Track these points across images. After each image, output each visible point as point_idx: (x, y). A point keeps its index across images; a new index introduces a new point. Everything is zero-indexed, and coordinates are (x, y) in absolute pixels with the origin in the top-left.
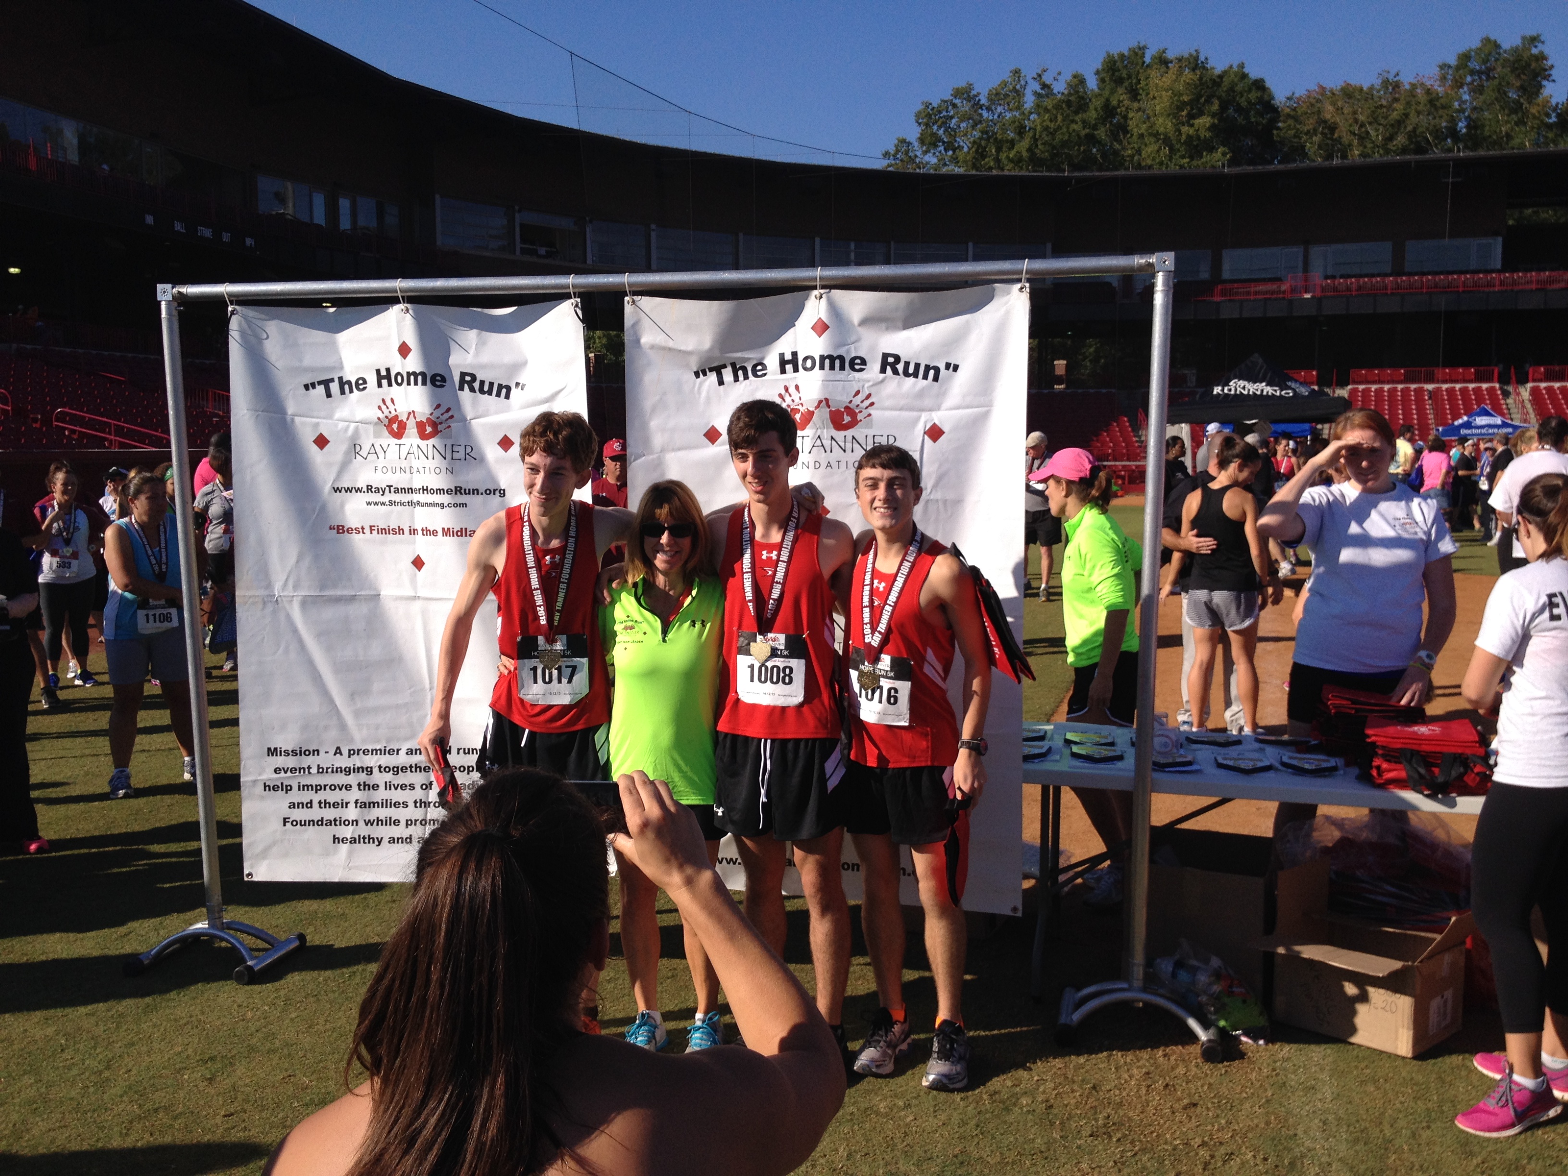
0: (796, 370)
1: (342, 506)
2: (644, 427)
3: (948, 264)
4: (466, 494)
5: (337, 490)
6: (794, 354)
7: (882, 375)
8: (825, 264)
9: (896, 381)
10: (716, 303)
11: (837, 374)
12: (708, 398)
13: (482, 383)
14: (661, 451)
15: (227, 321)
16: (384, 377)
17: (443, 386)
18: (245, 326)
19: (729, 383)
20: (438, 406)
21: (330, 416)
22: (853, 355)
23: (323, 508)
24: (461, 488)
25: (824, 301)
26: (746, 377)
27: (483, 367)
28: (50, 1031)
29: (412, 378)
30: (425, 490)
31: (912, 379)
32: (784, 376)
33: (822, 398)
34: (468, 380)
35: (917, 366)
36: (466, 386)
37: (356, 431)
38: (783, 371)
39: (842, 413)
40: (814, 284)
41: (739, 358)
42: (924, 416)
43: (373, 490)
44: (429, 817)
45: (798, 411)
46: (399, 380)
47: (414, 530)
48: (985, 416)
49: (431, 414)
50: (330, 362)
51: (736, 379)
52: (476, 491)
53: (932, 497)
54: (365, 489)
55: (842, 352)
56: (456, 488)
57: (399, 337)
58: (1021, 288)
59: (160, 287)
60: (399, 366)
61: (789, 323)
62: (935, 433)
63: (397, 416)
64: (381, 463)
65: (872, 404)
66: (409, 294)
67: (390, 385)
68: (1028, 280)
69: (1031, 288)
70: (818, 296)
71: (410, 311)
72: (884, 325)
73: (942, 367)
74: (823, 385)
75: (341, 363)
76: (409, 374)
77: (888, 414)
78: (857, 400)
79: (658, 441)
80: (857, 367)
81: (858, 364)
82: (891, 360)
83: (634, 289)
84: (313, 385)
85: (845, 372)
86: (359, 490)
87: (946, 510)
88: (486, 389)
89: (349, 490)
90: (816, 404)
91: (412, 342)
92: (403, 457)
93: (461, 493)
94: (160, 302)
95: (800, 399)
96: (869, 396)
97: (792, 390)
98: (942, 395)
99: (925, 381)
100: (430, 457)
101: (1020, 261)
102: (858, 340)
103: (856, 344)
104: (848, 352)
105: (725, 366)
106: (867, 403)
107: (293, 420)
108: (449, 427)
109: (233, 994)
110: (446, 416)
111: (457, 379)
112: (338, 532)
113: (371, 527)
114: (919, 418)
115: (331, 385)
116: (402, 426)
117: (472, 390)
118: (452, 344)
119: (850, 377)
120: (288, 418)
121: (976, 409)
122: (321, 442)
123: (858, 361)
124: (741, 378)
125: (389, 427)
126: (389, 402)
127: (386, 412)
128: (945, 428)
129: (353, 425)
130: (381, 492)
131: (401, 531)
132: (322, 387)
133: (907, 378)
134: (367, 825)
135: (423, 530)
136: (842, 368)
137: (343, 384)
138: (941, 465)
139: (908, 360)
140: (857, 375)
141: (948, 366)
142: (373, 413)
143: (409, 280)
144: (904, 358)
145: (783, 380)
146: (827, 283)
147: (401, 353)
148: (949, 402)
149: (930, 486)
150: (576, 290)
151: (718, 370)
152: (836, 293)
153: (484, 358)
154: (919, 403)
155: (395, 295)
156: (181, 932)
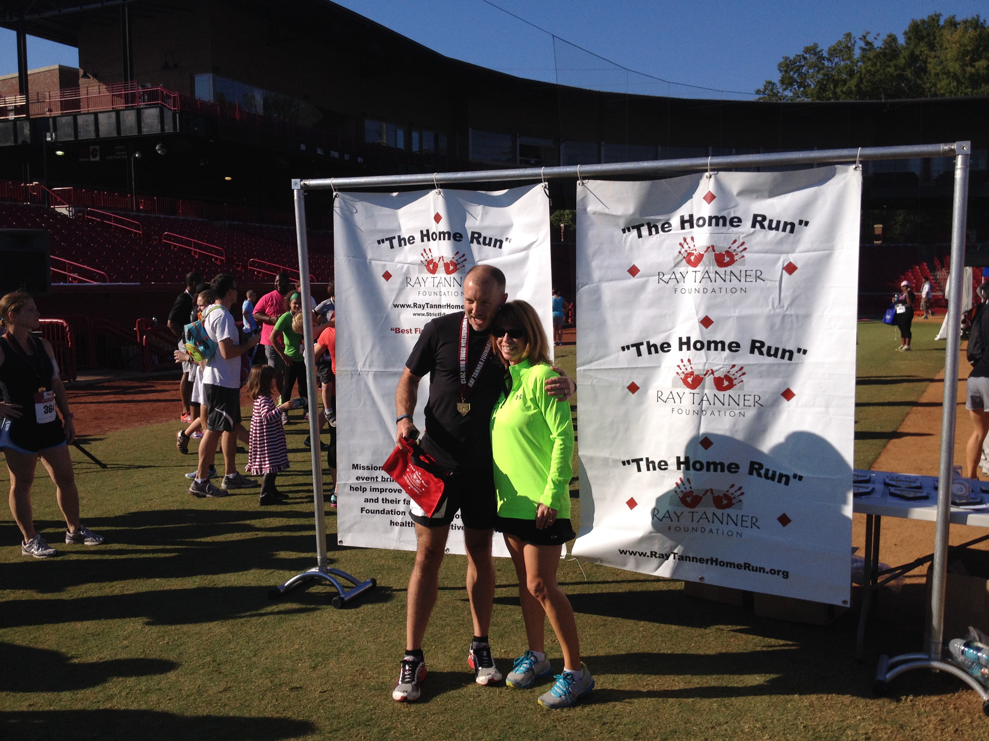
0: (692, 226)
1: (399, 316)
2: (588, 265)
5: (396, 306)
6: (691, 216)
7: (753, 229)
8: (714, 155)
9: (763, 233)
10: (637, 183)
11: (721, 229)
12: (632, 247)
13: (485, 238)
14: (599, 281)
15: (333, 202)
16: (425, 235)
17: (461, 240)
18: (343, 204)
19: (646, 237)
20: (457, 253)
21: (392, 260)
22: (732, 216)
23: (388, 317)
25: (712, 179)
26: (657, 232)
27: (486, 228)
28: (224, 630)
29: (442, 235)
30: (448, 306)
31: (774, 232)
32: (683, 231)
33: (709, 245)
34: (476, 237)
35: (778, 223)
36: (475, 240)
37: (408, 269)
38: (683, 228)
39: (724, 255)
40: (705, 168)
41: (652, 219)
42: (783, 257)
43: (417, 307)
46: (434, 236)
48: (829, 257)
49: (453, 258)
50: (393, 226)
51: (650, 234)
53: (788, 313)
54: (412, 305)
55: (724, 213)
57: (435, 211)
58: (856, 168)
59: (293, 181)
60: (435, 228)
61: (688, 195)
62: (790, 268)
63: (432, 260)
64: (422, 289)
65: (745, 249)
66: (441, 182)
67: (429, 240)
68: (861, 162)
70: (709, 176)
71: (442, 193)
72: (754, 195)
73: (796, 223)
74: (711, 236)
75: (400, 227)
76: (440, 233)
77: (756, 255)
78: (735, 246)
79: (596, 275)
80: (735, 224)
81: (735, 222)
82: (759, 219)
83: (583, 175)
84: (383, 241)
85: (726, 228)
86: (409, 306)
87: (798, 322)
88: (487, 242)
89: (403, 306)
90: (705, 250)
91: (442, 213)
92: (436, 285)
94: (294, 190)
96: (743, 243)
98: (796, 242)
99: (784, 233)
100: (452, 285)
101: (855, 149)
102: (736, 206)
103: (735, 209)
104: (729, 214)
105: (643, 225)
106: (741, 248)
107: (370, 262)
108: (464, 266)
109: (331, 614)
110: (462, 259)
111: (469, 235)
112: (396, 332)
113: (416, 329)
114: (779, 258)
115: (393, 240)
116: (436, 266)
117: (479, 243)
118: (467, 213)
119: (730, 231)
120: (368, 261)
121: (822, 252)
122: (387, 276)
123: (736, 220)
124: (654, 233)
125: (427, 266)
128: (798, 265)
129: (406, 266)
130: (422, 308)
132: (388, 241)
133: (771, 231)
136: (724, 225)
137: (401, 240)
138: (794, 291)
139: (771, 219)
140: (735, 229)
141: (801, 222)
142: (417, 258)
143: (441, 174)
144: (768, 218)
145: (683, 233)
146: (715, 167)
147: (435, 220)
148: (801, 247)
149: (786, 305)
150: (546, 177)
151: (638, 228)
152: (722, 174)
153: (487, 222)
154: (780, 248)
155: (432, 183)
156: (302, 573)
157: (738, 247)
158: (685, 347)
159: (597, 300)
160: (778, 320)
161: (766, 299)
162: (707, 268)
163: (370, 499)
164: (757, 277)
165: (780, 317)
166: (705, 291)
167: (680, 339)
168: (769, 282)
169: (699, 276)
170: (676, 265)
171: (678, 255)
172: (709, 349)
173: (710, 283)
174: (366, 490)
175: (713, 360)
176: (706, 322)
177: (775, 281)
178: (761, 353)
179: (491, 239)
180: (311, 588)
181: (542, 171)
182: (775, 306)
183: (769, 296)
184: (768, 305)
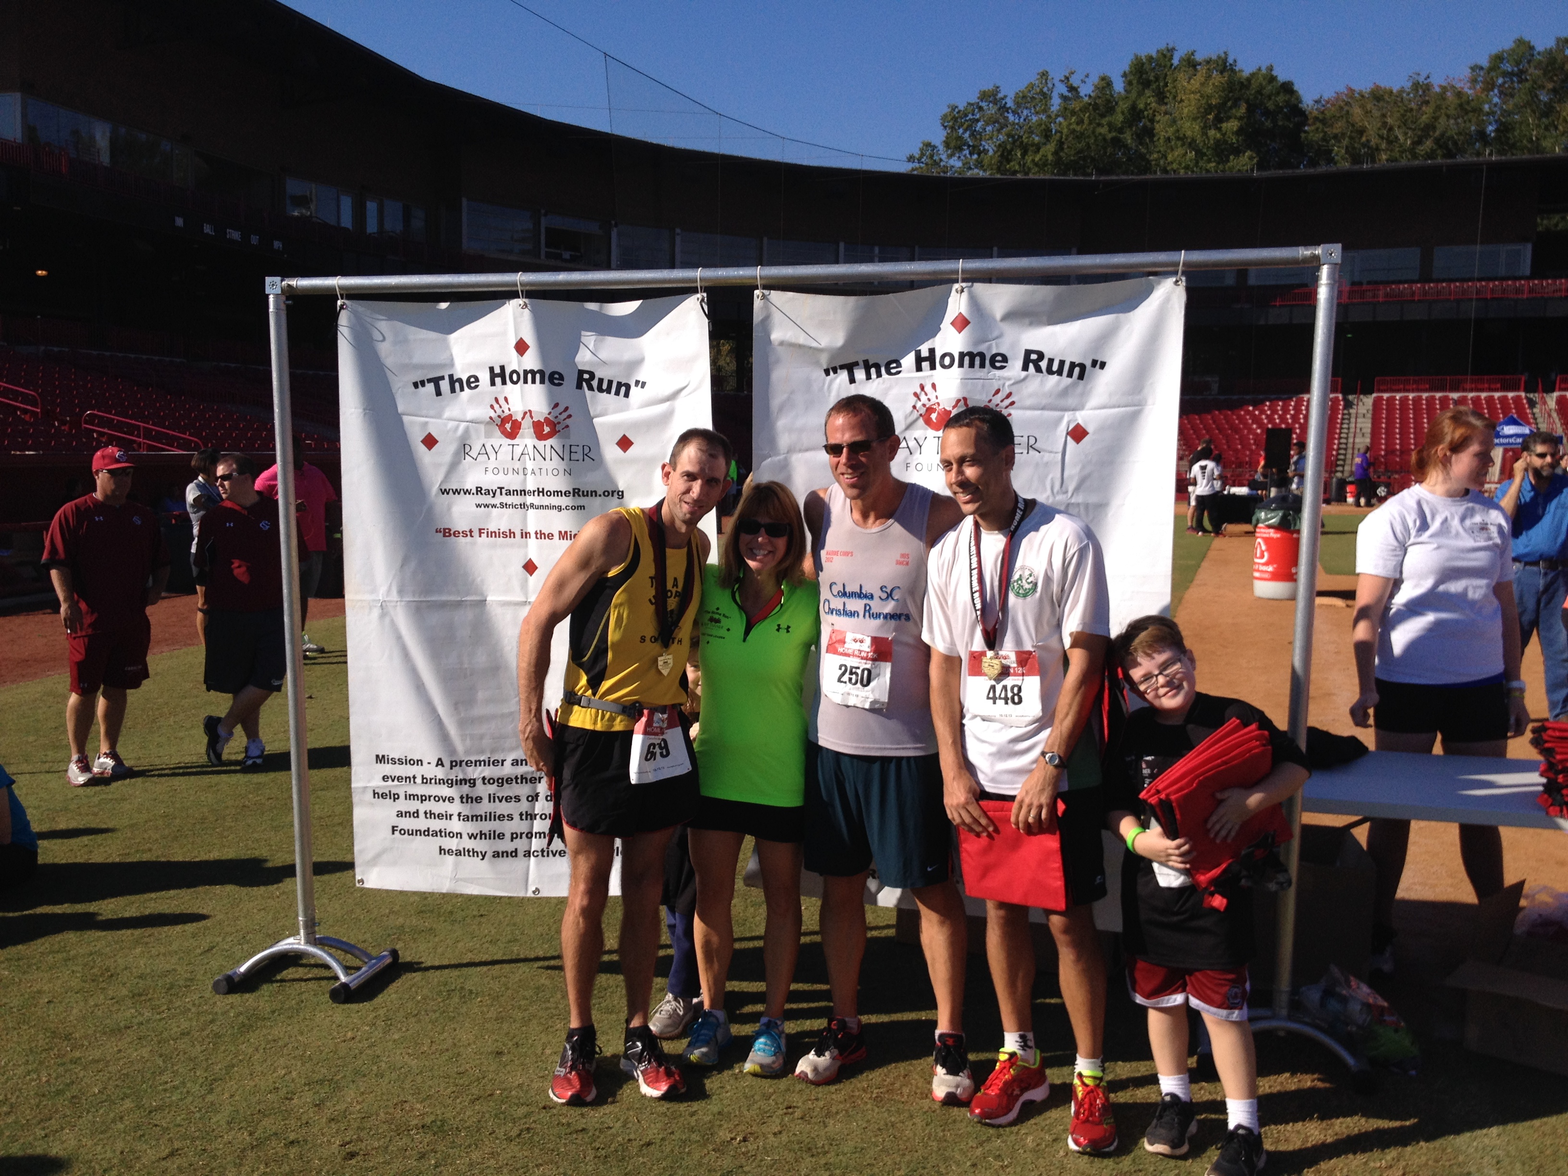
0: (933, 367)
1: (449, 508)
2: (769, 427)
3: (1100, 256)
4: (584, 496)
5: (445, 492)
6: (932, 351)
7: (1024, 373)
9: (1039, 379)
10: (851, 300)
11: (978, 372)
13: (601, 381)
14: (788, 452)
15: (336, 316)
16: (498, 375)
17: (560, 384)
18: (353, 320)
19: (861, 382)
21: (439, 416)
22: (994, 352)
23: (430, 510)
24: (579, 490)
25: (965, 295)
26: (879, 375)
27: (602, 364)
29: (529, 376)
30: (540, 492)
31: (1055, 377)
32: (920, 374)
33: (960, 397)
34: (587, 378)
35: (1062, 363)
36: (584, 384)
37: (467, 431)
38: (919, 369)
40: (955, 276)
41: (871, 355)
42: (1067, 416)
43: (483, 492)
44: (535, 830)
45: (933, 410)
46: (515, 378)
47: (526, 533)
48: (1132, 417)
50: (440, 358)
51: (869, 377)
52: (594, 493)
53: (1073, 501)
54: (474, 491)
55: (982, 348)
56: (574, 489)
57: (517, 333)
58: (1176, 282)
59: (268, 280)
60: (514, 362)
62: (1078, 434)
64: (492, 464)
65: (1013, 403)
66: (528, 288)
67: (504, 383)
68: (1183, 273)
69: (1187, 281)
70: (959, 289)
71: (529, 306)
72: (1027, 321)
73: (1088, 364)
74: (962, 383)
75: (452, 359)
76: (526, 372)
77: (1029, 413)
78: (997, 399)
79: (784, 441)
80: (998, 364)
81: (999, 361)
82: (1034, 357)
83: (764, 282)
84: (423, 383)
85: (985, 370)
86: (468, 492)
88: (605, 387)
89: (457, 492)
90: (954, 403)
91: (530, 339)
92: (516, 457)
93: (579, 496)
94: (268, 295)
95: (937, 397)
96: (1009, 395)
97: (928, 388)
98: (1085, 395)
99: (1069, 380)
100: (547, 457)
101: (1177, 253)
102: (999, 337)
103: (997, 341)
104: (989, 348)
105: (856, 364)
107: (403, 419)
109: (330, 1013)
111: (575, 376)
112: (444, 536)
113: (480, 530)
114: (1062, 418)
115: (441, 382)
117: (591, 388)
119: (990, 375)
120: (399, 416)
121: (1127, 409)
122: (430, 442)
123: (999, 358)
124: (874, 376)
125: (501, 427)
126: (502, 401)
127: (499, 411)
128: (1090, 429)
129: (463, 426)
130: (492, 495)
131: (512, 534)
132: (432, 384)
133: (1051, 377)
134: (470, 838)
135: (536, 533)
136: (982, 366)
137: (452, 381)
138: (1083, 468)
139: (1051, 357)
140: (998, 373)
141: (1094, 363)
142: (484, 412)
143: (530, 274)
144: (1047, 356)
145: (919, 378)
146: (968, 276)
147: (517, 351)
148: (1093, 401)
149: (1071, 489)
150: (704, 285)
151: (850, 368)
152: (979, 287)
153: (604, 355)
154: (1062, 402)
155: (514, 289)
156: (271, 947)
157: (1002, 401)
161: (1042, 480)
163: (406, 813)
164: (1030, 447)
168: (1047, 455)
170: (908, 427)
171: (912, 412)
174: (398, 798)
177: (1056, 453)
179: (610, 383)
180: (285, 972)
181: (699, 273)
182: (1055, 491)
183: (1046, 477)
184: (1045, 490)
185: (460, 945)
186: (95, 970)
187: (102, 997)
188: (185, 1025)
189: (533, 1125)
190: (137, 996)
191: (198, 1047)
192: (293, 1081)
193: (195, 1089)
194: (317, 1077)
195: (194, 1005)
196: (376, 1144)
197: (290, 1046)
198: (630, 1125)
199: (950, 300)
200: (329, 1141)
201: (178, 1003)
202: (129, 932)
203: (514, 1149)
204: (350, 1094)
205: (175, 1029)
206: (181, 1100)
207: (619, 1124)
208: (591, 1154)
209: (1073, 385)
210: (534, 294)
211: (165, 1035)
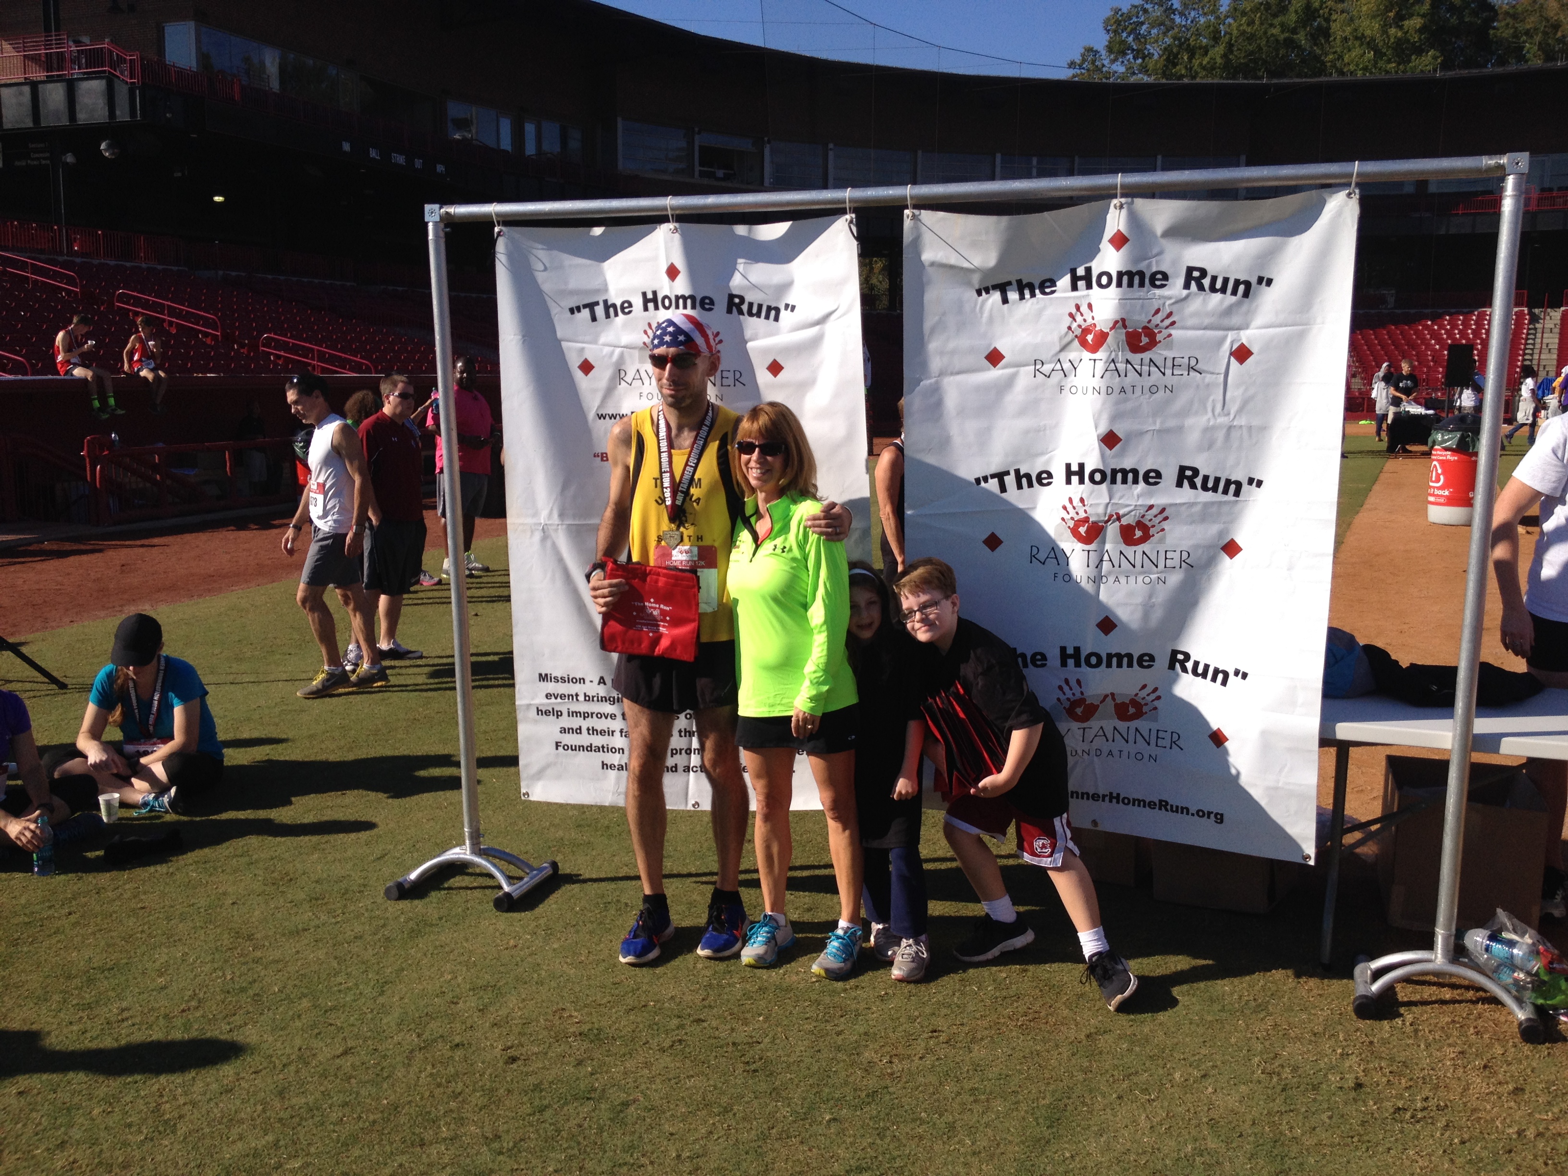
0: (1089, 286)
2: (922, 348)
5: (601, 417)
6: (1089, 270)
7: (1185, 292)
9: (1201, 298)
10: (1004, 220)
11: (1137, 292)
12: (991, 320)
13: (751, 305)
14: (940, 375)
16: (650, 301)
17: (711, 309)
18: (510, 246)
19: (1014, 302)
21: (595, 341)
22: (1154, 269)
23: (588, 436)
25: (1124, 211)
26: (1033, 295)
27: (752, 288)
29: (680, 301)
31: (1218, 296)
32: (1075, 294)
33: (1118, 318)
34: (737, 302)
35: (1226, 280)
36: (734, 308)
37: (621, 356)
38: (1074, 288)
39: (1139, 334)
40: (1114, 192)
41: (1027, 275)
42: (1231, 335)
46: (667, 302)
48: (1301, 336)
50: (594, 284)
51: (1022, 297)
55: (1142, 266)
57: (667, 258)
58: (1349, 195)
59: (427, 207)
60: (665, 287)
62: (1242, 354)
64: (646, 389)
66: (678, 212)
67: (657, 308)
68: (1359, 185)
69: (1361, 193)
70: (1119, 205)
71: (679, 230)
72: (1189, 237)
73: (1254, 281)
74: (1120, 303)
75: (606, 286)
76: (677, 297)
77: (1190, 333)
78: (1157, 319)
79: (935, 364)
80: (1158, 283)
81: (1159, 279)
82: (1196, 274)
83: (915, 202)
84: (579, 309)
85: (1145, 289)
87: (1250, 437)
88: (755, 311)
91: (680, 264)
94: (427, 223)
98: (1251, 313)
99: (1234, 298)
101: (1350, 164)
102: (1160, 253)
103: (1158, 258)
104: (1149, 266)
105: (1009, 283)
106: (1167, 322)
107: (561, 345)
109: (494, 921)
111: (725, 301)
114: (1226, 337)
115: (596, 308)
117: (741, 312)
119: (1150, 294)
121: (1291, 328)
122: (587, 367)
123: (1159, 276)
124: (1027, 296)
128: (1254, 349)
129: (618, 351)
132: (587, 310)
133: (1214, 295)
136: (1142, 284)
137: (607, 306)
138: (1247, 389)
139: (1215, 274)
140: (1158, 292)
141: (1260, 280)
142: (637, 338)
143: (679, 198)
144: (1211, 272)
145: (1074, 298)
146: (1128, 191)
147: (669, 276)
148: (1259, 320)
149: (1234, 411)
150: (853, 205)
151: (1003, 288)
152: (1139, 202)
153: (753, 278)
154: (1226, 322)
155: (664, 213)
156: (439, 856)
157: (1162, 321)
158: (1075, 479)
159: (936, 406)
160: (1220, 435)
161: (1204, 403)
162: (1113, 356)
163: (569, 729)
164: (1190, 368)
165: (1225, 430)
166: (1109, 391)
167: (1068, 466)
168: (1209, 376)
169: (1100, 367)
170: (1063, 349)
171: (1067, 334)
172: (1114, 481)
173: (1118, 379)
174: (561, 715)
175: (1120, 498)
176: (1110, 440)
177: (1218, 374)
178: (1193, 486)
179: (760, 306)
180: (452, 880)
181: (848, 194)
182: (1216, 413)
183: (1208, 398)
184: (1206, 412)
185: (616, 859)
186: (275, 875)
187: (282, 900)
188: (358, 929)
189: (685, 1037)
190: (315, 900)
191: (370, 951)
192: (459, 985)
193: (367, 991)
194: (480, 982)
195: (367, 910)
196: (536, 1050)
197: (456, 952)
198: (778, 1041)
199: (1109, 217)
200: (492, 1045)
201: (353, 908)
202: (307, 838)
203: (666, 1060)
204: (512, 1001)
205: (349, 933)
206: (355, 1001)
207: (767, 1040)
208: (740, 1067)
209: (1238, 304)
210: (684, 218)
211: (340, 938)
